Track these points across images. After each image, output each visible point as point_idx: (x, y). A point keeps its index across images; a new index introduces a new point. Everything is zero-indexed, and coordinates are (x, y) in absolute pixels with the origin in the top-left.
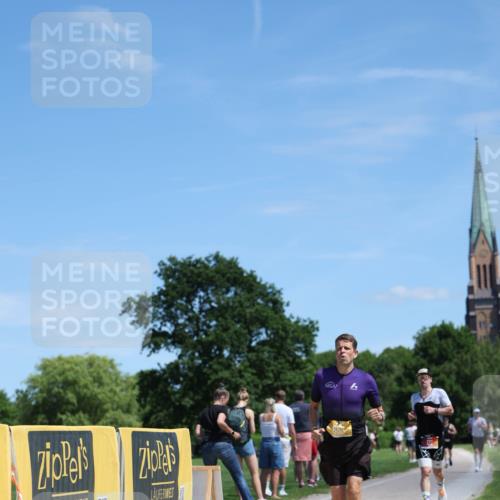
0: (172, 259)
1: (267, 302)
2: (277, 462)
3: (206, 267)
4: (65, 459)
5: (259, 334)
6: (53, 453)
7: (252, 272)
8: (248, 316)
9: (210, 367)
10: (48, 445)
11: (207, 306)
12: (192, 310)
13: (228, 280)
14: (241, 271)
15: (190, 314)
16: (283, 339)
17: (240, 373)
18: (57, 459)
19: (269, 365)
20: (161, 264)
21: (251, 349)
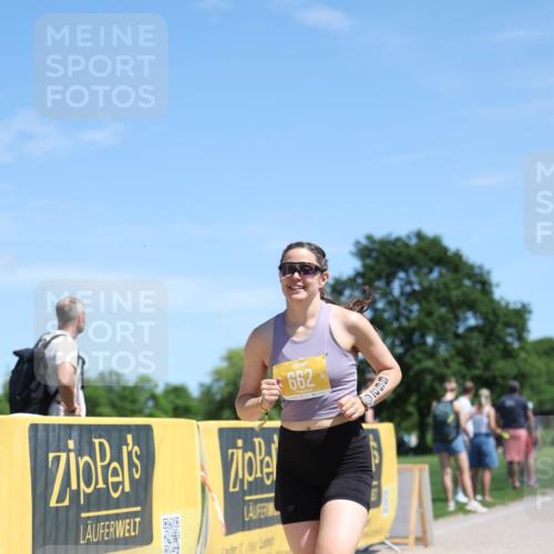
0: (369, 238)
1: (475, 283)
2: (487, 460)
3: (407, 245)
4: (259, 458)
5: (466, 319)
6: (245, 451)
7: (458, 250)
8: (454, 299)
9: (413, 356)
10: (240, 443)
11: (408, 289)
12: (391, 293)
13: (432, 259)
14: (445, 250)
15: (390, 298)
16: (493, 325)
17: (446, 363)
18: (250, 459)
19: (477, 353)
20: (358, 243)
21: (457, 336)
